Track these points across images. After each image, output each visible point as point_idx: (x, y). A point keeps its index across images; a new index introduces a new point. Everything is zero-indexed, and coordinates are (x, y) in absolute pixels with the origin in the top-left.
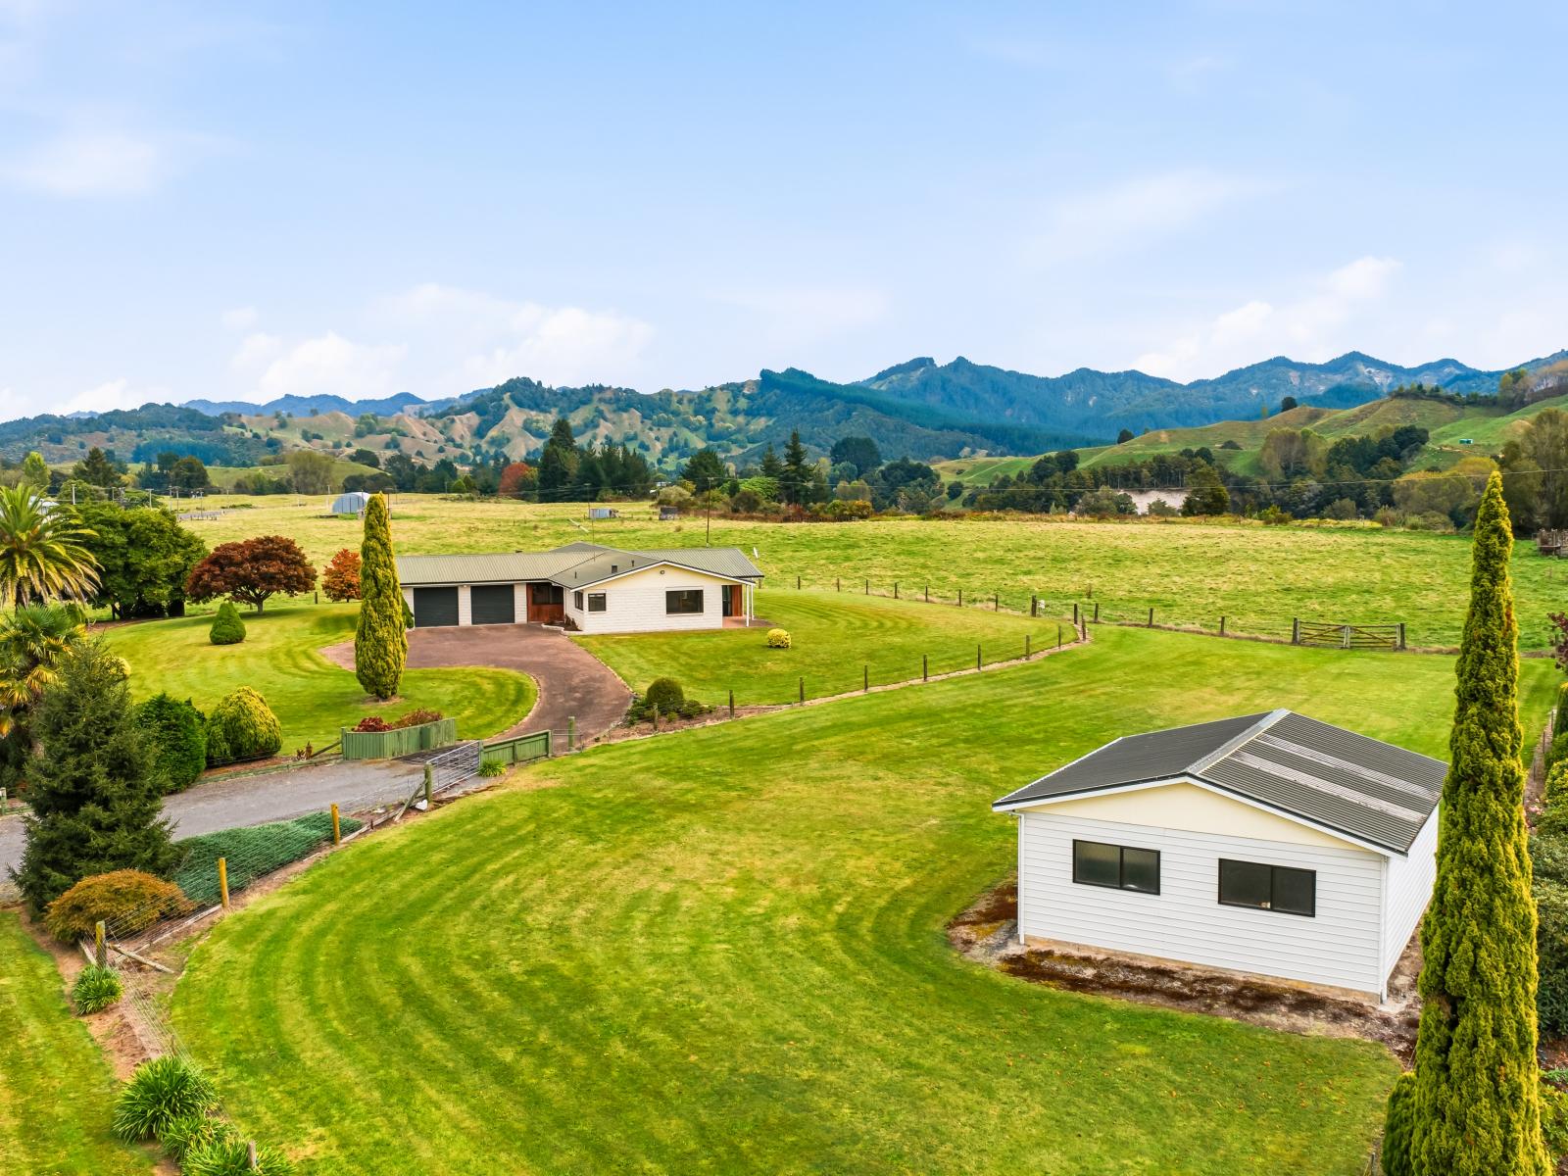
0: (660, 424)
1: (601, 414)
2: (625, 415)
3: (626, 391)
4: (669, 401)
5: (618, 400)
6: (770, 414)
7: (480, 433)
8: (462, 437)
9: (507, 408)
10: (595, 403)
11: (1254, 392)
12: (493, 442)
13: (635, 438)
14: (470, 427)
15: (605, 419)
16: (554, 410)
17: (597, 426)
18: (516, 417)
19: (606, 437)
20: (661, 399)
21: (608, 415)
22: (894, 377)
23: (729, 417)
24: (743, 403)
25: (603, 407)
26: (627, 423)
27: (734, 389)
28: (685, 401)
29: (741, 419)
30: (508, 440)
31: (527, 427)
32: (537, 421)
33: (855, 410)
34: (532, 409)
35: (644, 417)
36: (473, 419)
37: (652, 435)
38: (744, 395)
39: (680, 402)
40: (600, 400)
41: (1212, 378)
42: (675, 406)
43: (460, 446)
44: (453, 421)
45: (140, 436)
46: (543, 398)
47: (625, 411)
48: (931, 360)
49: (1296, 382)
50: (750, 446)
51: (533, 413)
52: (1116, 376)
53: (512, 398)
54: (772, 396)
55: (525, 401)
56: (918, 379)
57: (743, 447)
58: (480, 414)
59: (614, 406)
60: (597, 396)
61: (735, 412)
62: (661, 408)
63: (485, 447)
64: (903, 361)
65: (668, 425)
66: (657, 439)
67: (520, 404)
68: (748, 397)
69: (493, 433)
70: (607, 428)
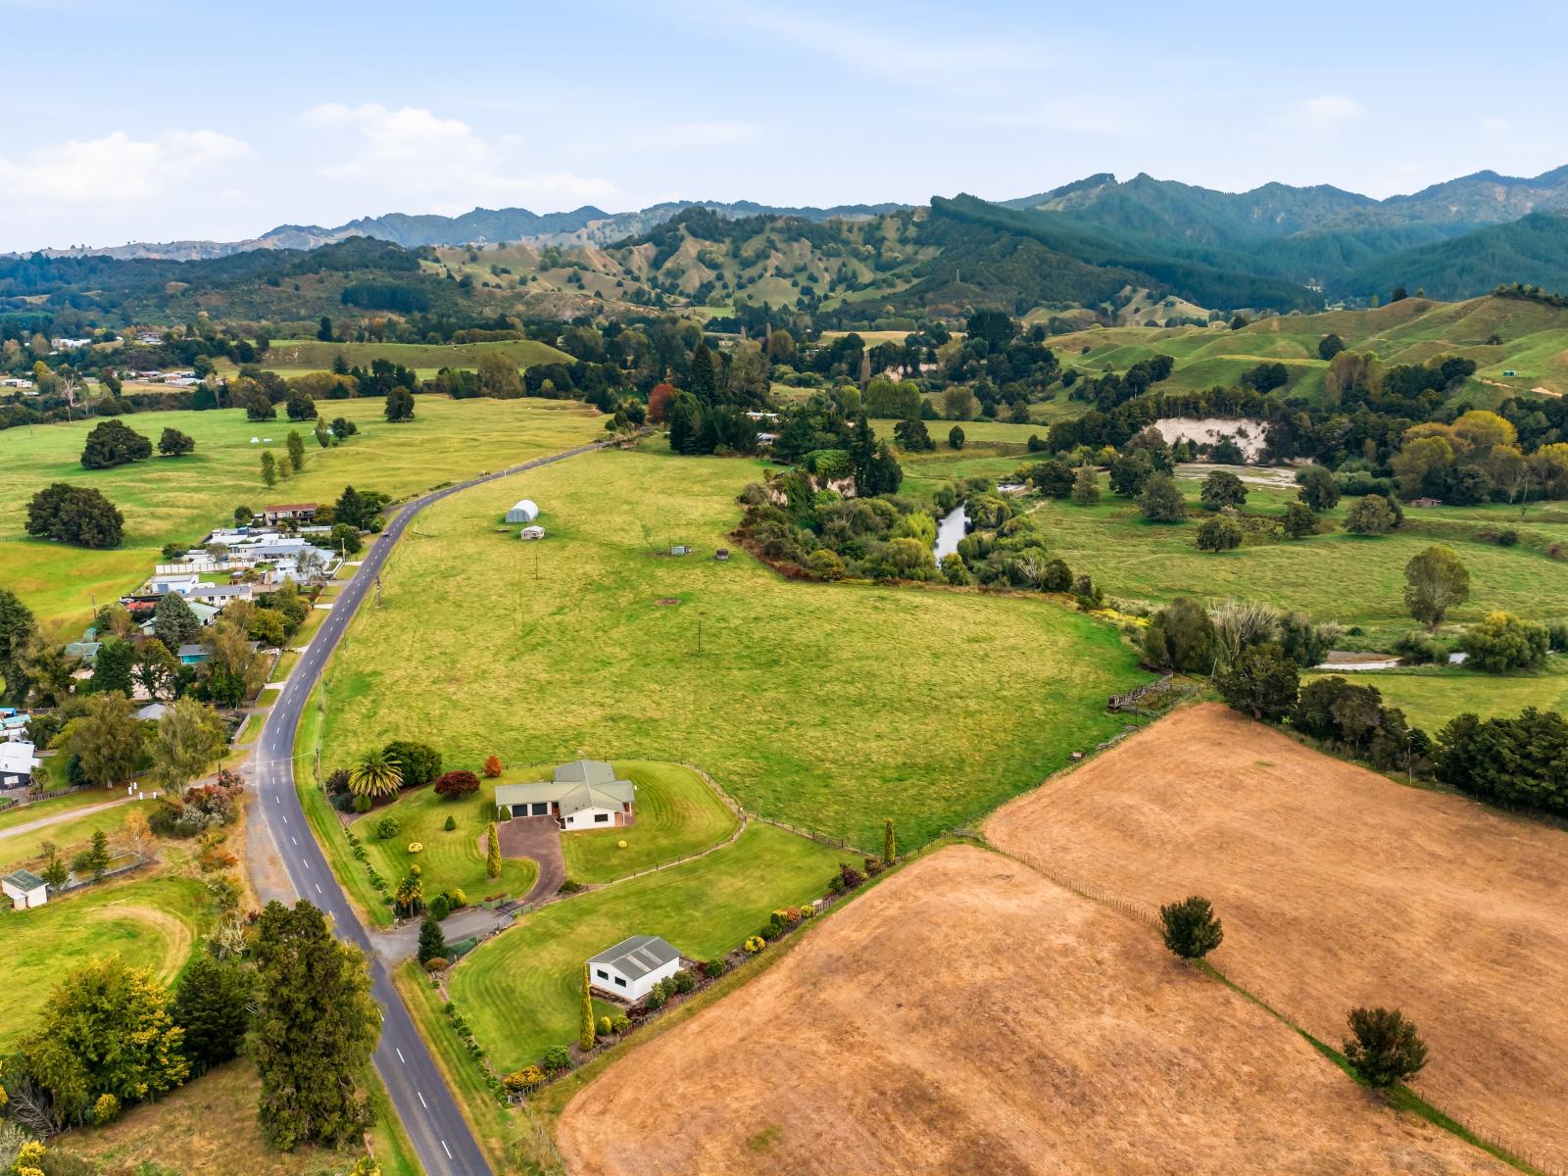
0: (829, 255)
1: (772, 244)
2: (795, 245)
4: (839, 230)
5: (789, 229)
6: (938, 243)
7: (656, 264)
8: (640, 269)
9: (682, 238)
10: (767, 234)
11: (1454, 209)
12: (669, 273)
13: (804, 269)
14: (647, 257)
15: (777, 250)
16: (728, 240)
17: (768, 257)
18: (691, 247)
19: (777, 268)
20: (831, 228)
21: (779, 245)
22: (1072, 194)
23: (899, 246)
24: (912, 232)
25: (774, 237)
26: (797, 253)
27: (904, 214)
28: (855, 230)
29: (910, 249)
30: (683, 272)
31: (702, 259)
32: (711, 253)
33: (1020, 243)
34: (706, 239)
35: (815, 247)
36: (649, 249)
37: (822, 265)
38: (914, 223)
39: (850, 231)
40: (773, 229)
41: (1410, 193)
42: (845, 234)
43: (636, 279)
44: (631, 252)
45: (347, 277)
46: (717, 227)
47: (797, 240)
48: (1112, 176)
49: (1501, 197)
50: (915, 281)
51: (707, 243)
52: (1307, 190)
53: (688, 228)
54: (943, 223)
55: (700, 231)
56: (1098, 197)
57: (909, 282)
58: (657, 244)
59: (786, 236)
60: (768, 226)
61: (903, 241)
62: (830, 236)
63: (661, 279)
64: (1082, 178)
65: (837, 254)
66: (826, 270)
67: (695, 235)
68: (916, 225)
69: (668, 265)
70: (777, 258)
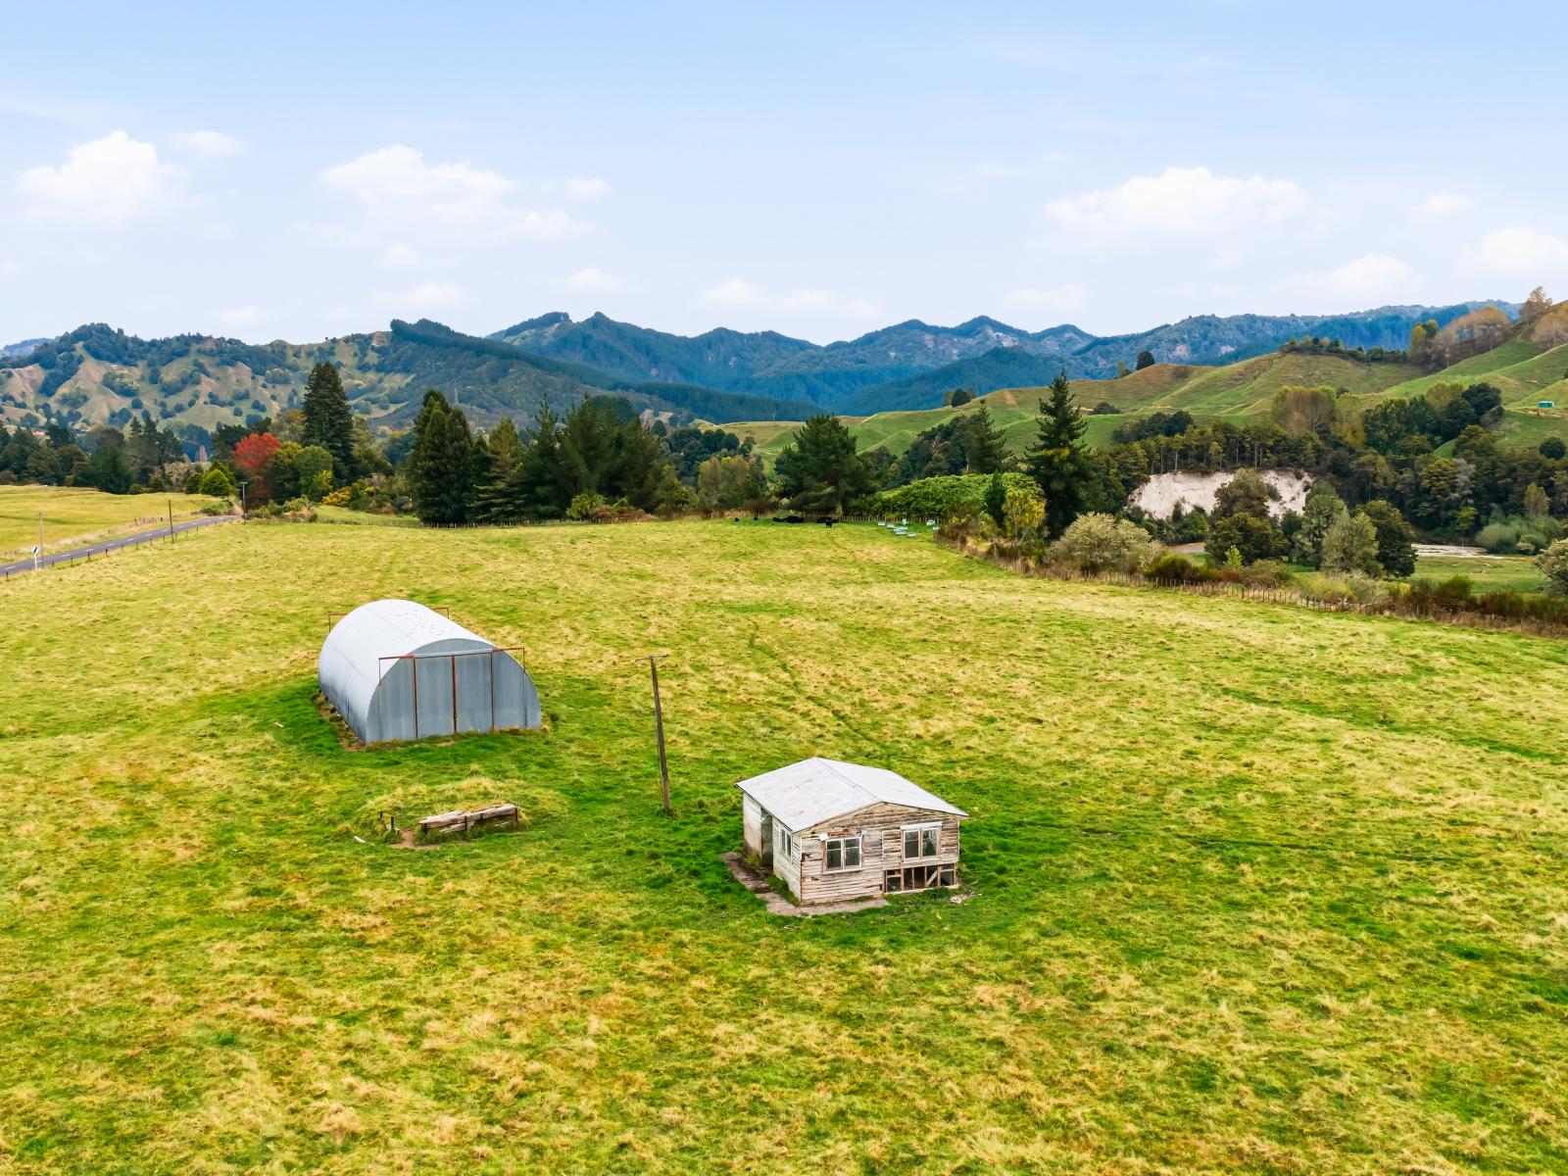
0: (276, 381)
1: (201, 368)
2: (231, 370)
3: (230, 341)
4: (283, 354)
5: (221, 352)
6: (406, 371)
7: (47, 389)
8: (23, 395)
9: (80, 360)
10: (192, 357)
11: (893, 354)
12: (65, 400)
13: (245, 396)
14: (33, 382)
15: (208, 375)
16: (142, 364)
17: (198, 382)
18: (91, 372)
19: (210, 395)
20: (273, 352)
21: (210, 370)
22: (526, 333)
23: (358, 373)
24: (372, 358)
25: (202, 360)
26: (234, 379)
27: (361, 342)
28: (303, 355)
29: (372, 376)
30: (86, 399)
31: (108, 383)
32: (122, 376)
33: (511, 366)
34: (113, 362)
35: (256, 372)
36: (37, 373)
37: (267, 393)
38: (373, 348)
39: (296, 355)
40: (199, 351)
41: (849, 339)
42: (291, 360)
43: (23, 406)
44: (10, 375)
46: (126, 348)
47: (232, 365)
48: (566, 316)
49: (930, 345)
50: (393, 408)
51: (114, 366)
52: (753, 337)
53: (87, 348)
54: (408, 348)
55: (103, 352)
56: (554, 335)
57: (386, 408)
58: (44, 366)
59: (217, 359)
60: (195, 347)
61: (364, 368)
62: (273, 361)
63: (54, 406)
64: (535, 316)
65: (286, 381)
66: (274, 398)
67: (97, 356)
68: (378, 351)
69: (64, 390)
70: (209, 384)
